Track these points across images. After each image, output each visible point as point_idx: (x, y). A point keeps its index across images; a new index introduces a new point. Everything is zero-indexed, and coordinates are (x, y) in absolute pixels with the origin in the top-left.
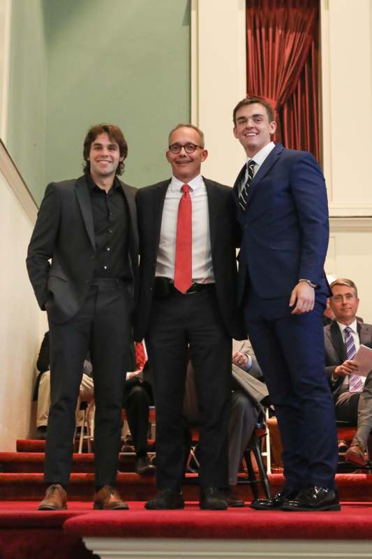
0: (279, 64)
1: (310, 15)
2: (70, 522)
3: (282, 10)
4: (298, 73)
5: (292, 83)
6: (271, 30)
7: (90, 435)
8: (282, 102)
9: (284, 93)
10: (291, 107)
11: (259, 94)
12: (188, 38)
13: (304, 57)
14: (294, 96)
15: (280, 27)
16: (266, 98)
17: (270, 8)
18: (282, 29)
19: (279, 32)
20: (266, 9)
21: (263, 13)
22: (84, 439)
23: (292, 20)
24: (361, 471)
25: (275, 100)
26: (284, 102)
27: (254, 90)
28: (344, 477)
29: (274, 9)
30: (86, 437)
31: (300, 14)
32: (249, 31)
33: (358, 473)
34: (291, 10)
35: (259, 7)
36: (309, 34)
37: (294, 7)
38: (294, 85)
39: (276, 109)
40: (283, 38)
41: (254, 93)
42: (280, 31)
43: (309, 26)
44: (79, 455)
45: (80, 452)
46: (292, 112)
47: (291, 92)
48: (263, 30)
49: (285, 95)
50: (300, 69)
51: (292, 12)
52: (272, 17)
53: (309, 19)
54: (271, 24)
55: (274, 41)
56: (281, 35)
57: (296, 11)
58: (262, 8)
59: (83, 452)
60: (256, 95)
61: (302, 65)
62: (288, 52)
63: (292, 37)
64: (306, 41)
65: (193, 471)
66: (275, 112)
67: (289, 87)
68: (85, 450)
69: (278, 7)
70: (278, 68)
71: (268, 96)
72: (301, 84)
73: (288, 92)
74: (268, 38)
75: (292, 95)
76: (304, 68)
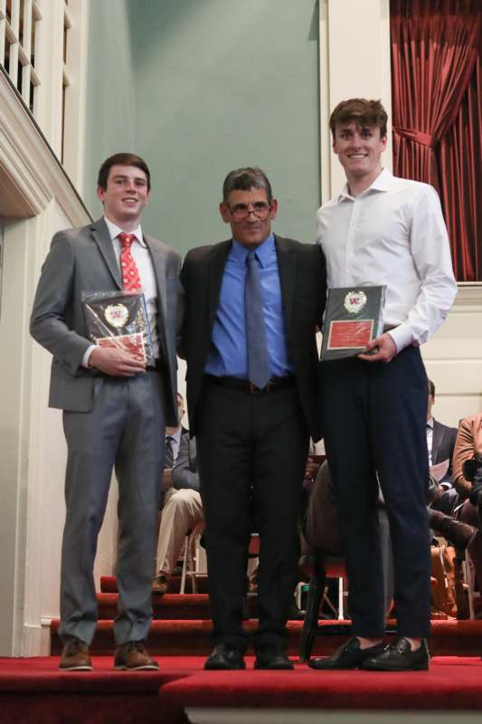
0: (434, 87)
1: (474, 23)
2: (168, 688)
3: (436, 17)
4: (459, 100)
5: (451, 113)
6: (423, 43)
7: (194, 570)
8: (439, 137)
9: (441, 124)
10: (450, 144)
11: (408, 126)
12: (316, 57)
13: (467, 77)
14: (454, 128)
15: (436, 39)
16: (417, 132)
17: (422, 14)
18: (438, 42)
19: (434, 46)
20: (416, 18)
21: (413, 21)
22: (187, 576)
23: (450, 30)
25: (430, 134)
26: (441, 138)
27: (402, 122)
29: (427, 17)
30: (190, 573)
31: (460, 22)
32: (395, 46)
34: (448, 17)
35: (407, 14)
36: (473, 47)
37: (453, 12)
38: (455, 114)
39: (431, 146)
40: (439, 53)
41: (402, 125)
42: (435, 44)
43: (472, 38)
44: (181, 596)
45: (182, 592)
46: (451, 149)
47: (450, 124)
48: (413, 43)
49: (443, 127)
50: (461, 95)
51: (451, 20)
52: (425, 26)
53: (472, 28)
54: (423, 36)
55: (427, 57)
56: (437, 50)
57: (455, 18)
58: (411, 16)
59: (185, 592)
60: (405, 128)
61: (464, 87)
62: (445, 72)
63: (451, 52)
64: (469, 57)
65: (327, 617)
66: (430, 149)
67: (447, 117)
68: (188, 590)
69: (432, 12)
70: (433, 92)
71: (420, 130)
72: (463, 114)
73: (447, 124)
74: (418, 55)
75: (452, 127)
76: (466, 92)
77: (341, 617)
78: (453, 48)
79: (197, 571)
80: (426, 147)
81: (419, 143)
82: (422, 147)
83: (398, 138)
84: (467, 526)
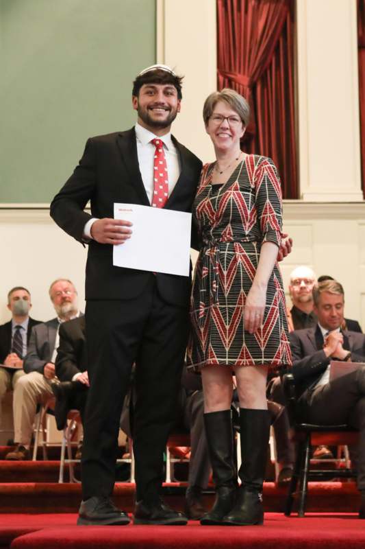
0: (251, 38)
2: (19, 540)
4: (273, 48)
5: (266, 58)
6: (243, 0)
7: (45, 439)
8: (255, 79)
9: (257, 68)
10: (265, 85)
11: (230, 68)
13: (280, 28)
14: (268, 72)
16: (237, 73)
18: (255, 1)
19: (252, 2)
22: (39, 446)
24: (339, 479)
25: (248, 76)
26: (257, 80)
27: (225, 65)
28: (321, 485)
30: (41, 443)
32: (220, 2)
33: (336, 481)
36: (284, 5)
38: (269, 61)
39: (249, 86)
40: (257, 9)
41: (225, 68)
44: (33, 463)
45: (34, 459)
46: (266, 90)
47: (265, 68)
48: (235, 0)
49: (259, 70)
50: (274, 44)
55: (246, 12)
56: (254, 6)
59: (37, 459)
60: (227, 70)
61: (276, 38)
62: (261, 24)
63: (266, 7)
64: (281, 13)
66: (248, 90)
67: (263, 62)
68: (39, 457)
70: (250, 43)
71: (240, 72)
72: (276, 60)
73: (262, 68)
74: (239, 10)
75: (266, 72)
76: (278, 42)
77: (168, 481)
78: (268, 5)
79: (48, 440)
80: (245, 88)
81: (239, 84)
82: (241, 87)
83: (221, 78)
84: (275, 403)
